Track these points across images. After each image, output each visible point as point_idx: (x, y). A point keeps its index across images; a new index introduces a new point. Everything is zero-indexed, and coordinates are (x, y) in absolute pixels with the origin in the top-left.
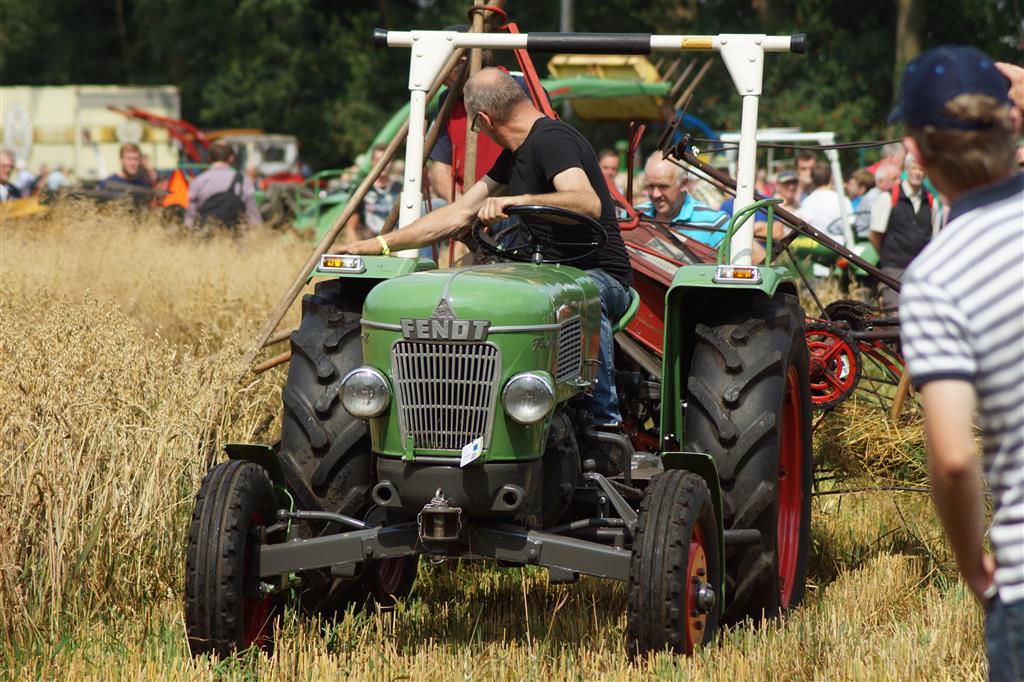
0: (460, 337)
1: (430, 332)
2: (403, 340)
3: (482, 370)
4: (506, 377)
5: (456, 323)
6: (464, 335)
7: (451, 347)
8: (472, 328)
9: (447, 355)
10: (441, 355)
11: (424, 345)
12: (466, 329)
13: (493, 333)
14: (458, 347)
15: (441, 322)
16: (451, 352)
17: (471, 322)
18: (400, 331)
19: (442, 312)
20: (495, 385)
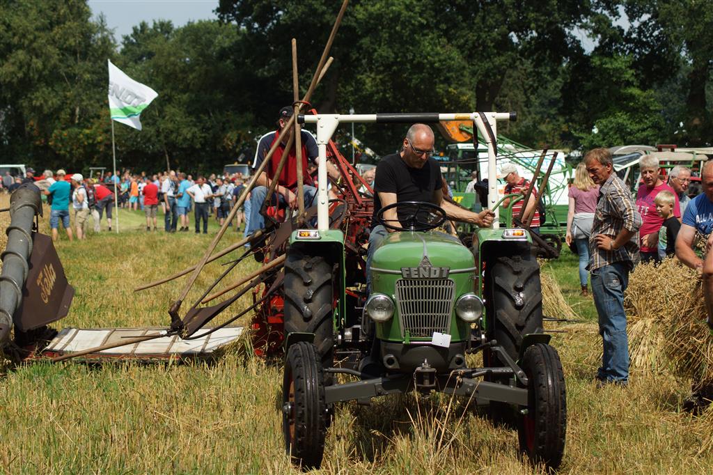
0: (435, 276)
1: (419, 274)
2: (402, 279)
3: (445, 294)
4: (458, 296)
5: (433, 269)
6: (437, 275)
7: (430, 282)
8: (442, 271)
9: (428, 286)
10: (424, 286)
11: (415, 282)
12: (438, 272)
13: (451, 273)
14: (433, 282)
15: (425, 269)
16: (429, 284)
17: (441, 268)
18: (401, 274)
19: (425, 263)
20: (452, 301)
